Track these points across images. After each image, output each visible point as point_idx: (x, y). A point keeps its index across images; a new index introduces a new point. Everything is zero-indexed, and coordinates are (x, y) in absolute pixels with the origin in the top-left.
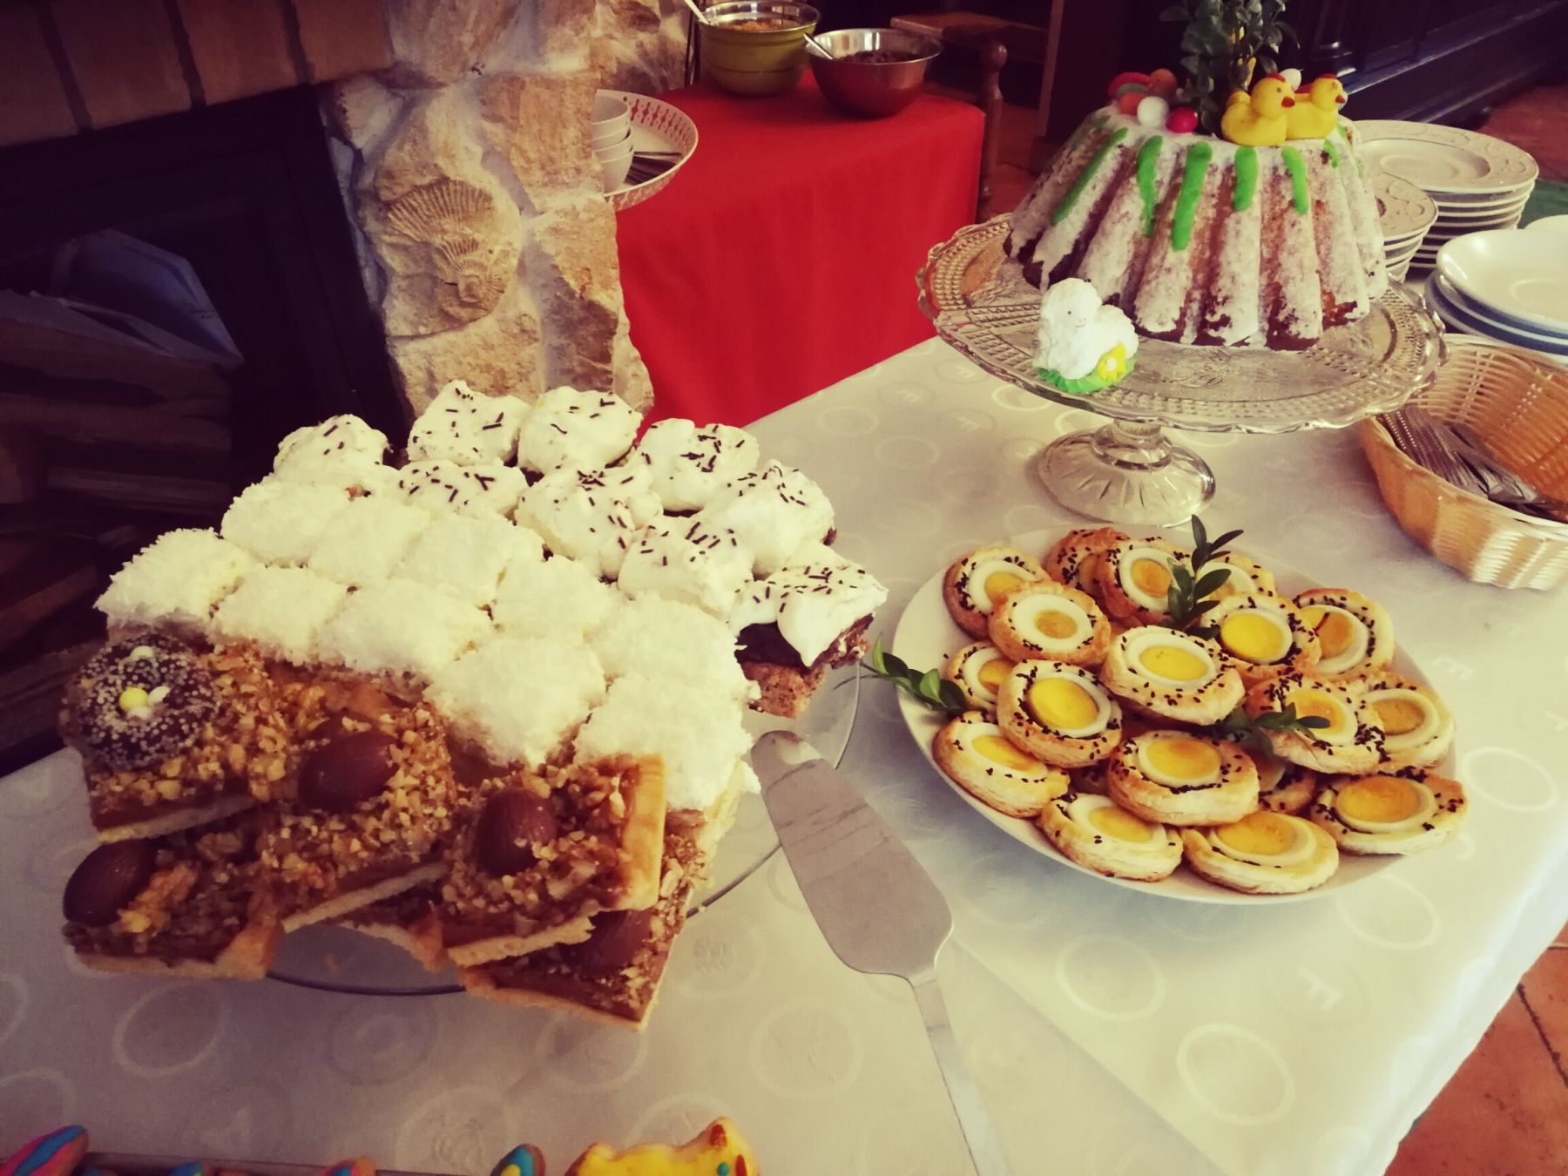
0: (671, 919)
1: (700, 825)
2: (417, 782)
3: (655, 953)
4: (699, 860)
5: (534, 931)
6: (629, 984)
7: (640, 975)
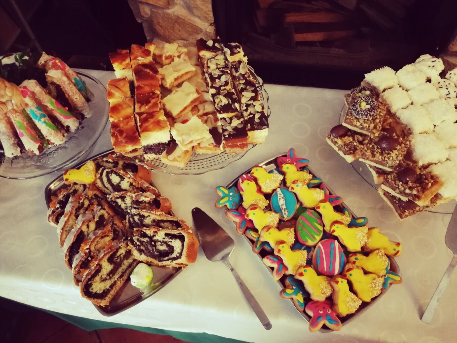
0: (421, 209)
1: (440, 199)
2: (398, 154)
3: (414, 212)
4: (435, 204)
5: (398, 193)
6: (405, 213)
7: (408, 213)
